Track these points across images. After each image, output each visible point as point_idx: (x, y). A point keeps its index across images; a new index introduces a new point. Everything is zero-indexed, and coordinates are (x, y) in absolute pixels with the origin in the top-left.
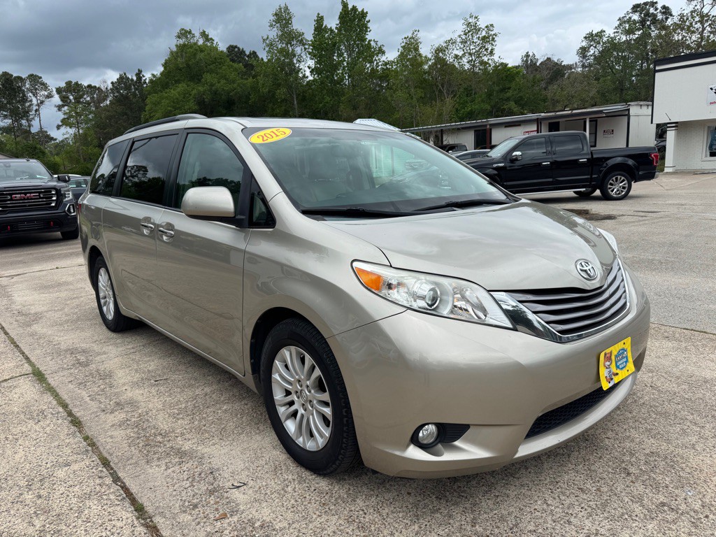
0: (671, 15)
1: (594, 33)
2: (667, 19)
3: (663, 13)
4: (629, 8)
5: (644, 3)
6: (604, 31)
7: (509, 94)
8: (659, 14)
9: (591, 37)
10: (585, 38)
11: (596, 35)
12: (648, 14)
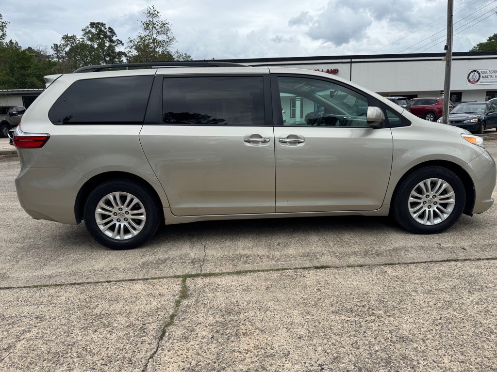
0: (115, 34)
1: (68, 36)
2: (113, 36)
3: (110, 32)
4: (88, 24)
5: (97, 23)
6: (75, 36)
7: (29, 71)
8: (108, 32)
9: (66, 38)
10: (63, 38)
11: (71, 38)
12: (101, 31)
